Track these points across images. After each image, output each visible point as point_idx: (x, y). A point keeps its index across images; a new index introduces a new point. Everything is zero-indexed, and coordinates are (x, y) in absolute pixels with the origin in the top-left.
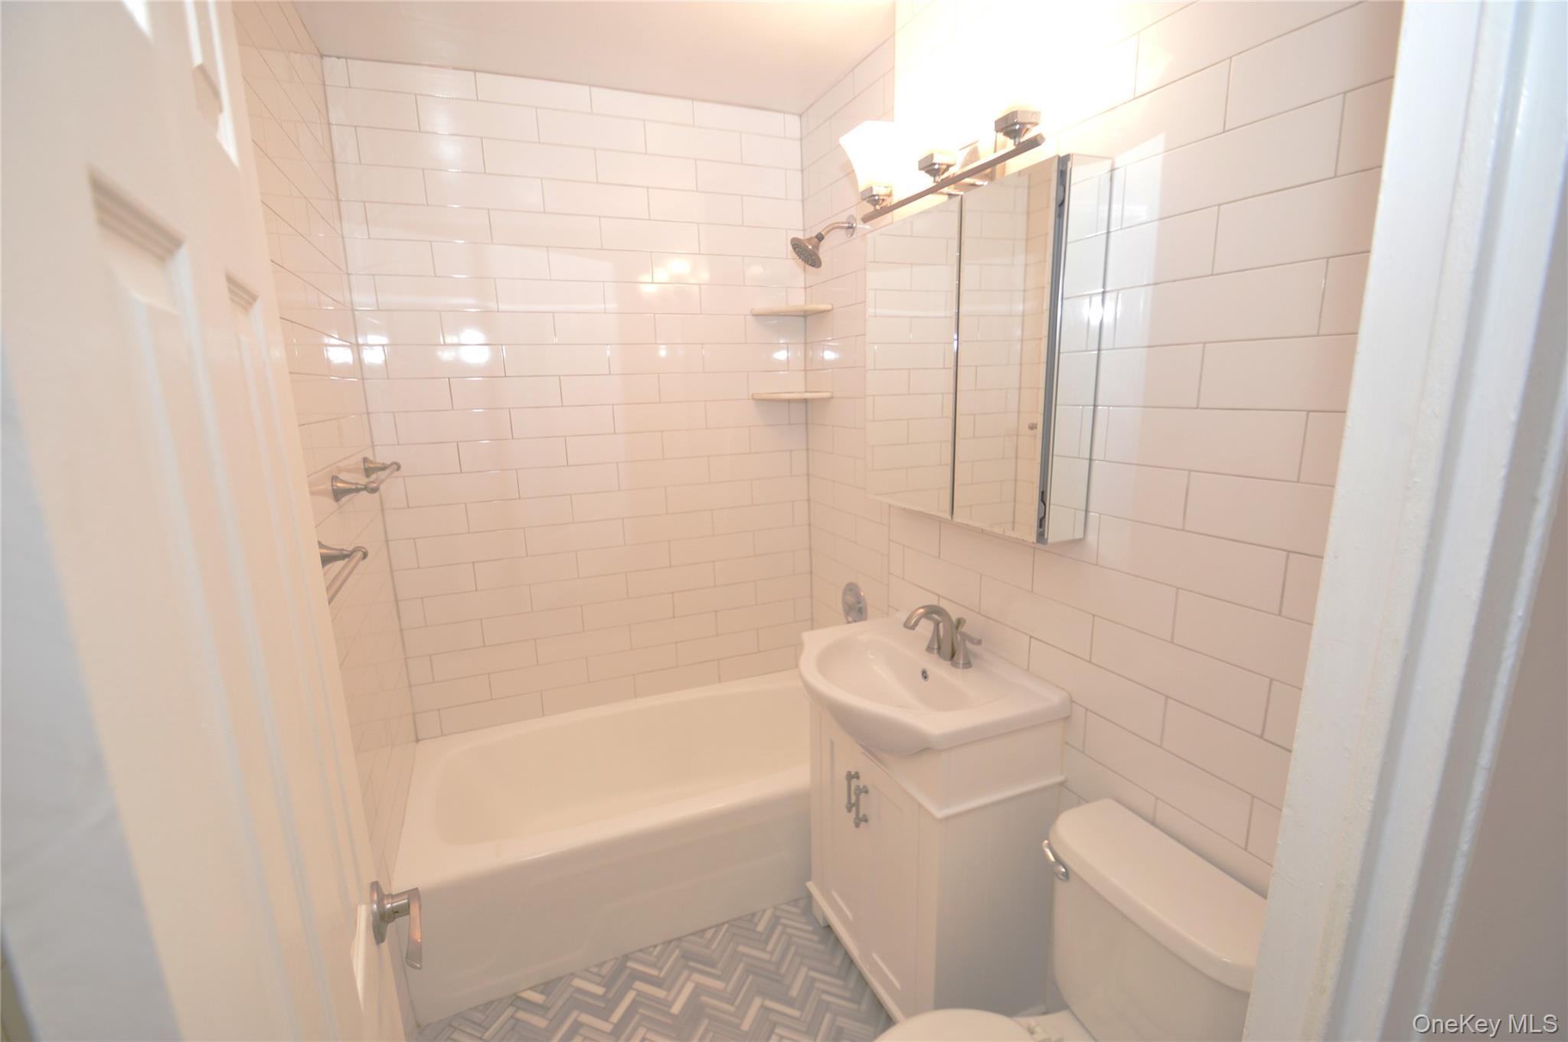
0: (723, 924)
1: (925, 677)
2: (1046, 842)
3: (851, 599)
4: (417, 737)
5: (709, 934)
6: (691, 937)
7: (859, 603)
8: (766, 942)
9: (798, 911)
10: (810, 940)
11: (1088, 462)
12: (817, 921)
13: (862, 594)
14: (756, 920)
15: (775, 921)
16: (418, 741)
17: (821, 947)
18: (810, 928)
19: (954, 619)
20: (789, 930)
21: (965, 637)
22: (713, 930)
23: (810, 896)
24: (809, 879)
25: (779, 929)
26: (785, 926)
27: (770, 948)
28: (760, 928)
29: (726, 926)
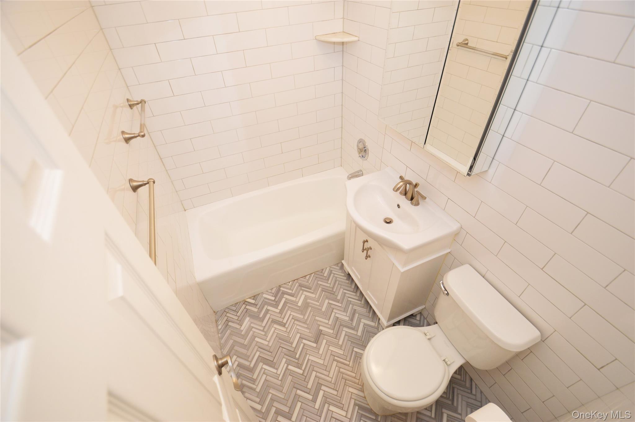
0: (312, 273)
1: (399, 207)
2: (442, 281)
3: (361, 146)
4: (185, 209)
5: (308, 277)
6: (301, 279)
7: (365, 148)
8: (328, 280)
9: (338, 268)
10: (343, 279)
11: (502, 136)
12: (346, 273)
13: (366, 144)
14: (323, 272)
15: (331, 272)
16: (185, 210)
17: (348, 281)
18: (343, 274)
19: (414, 184)
20: (335, 275)
21: (419, 193)
22: (309, 276)
23: (343, 265)
24: (343, 259)
25: (332, 275)
26: (334, 274)
27: (329, 282)
28: (325, 275)
29: (313, 274)
